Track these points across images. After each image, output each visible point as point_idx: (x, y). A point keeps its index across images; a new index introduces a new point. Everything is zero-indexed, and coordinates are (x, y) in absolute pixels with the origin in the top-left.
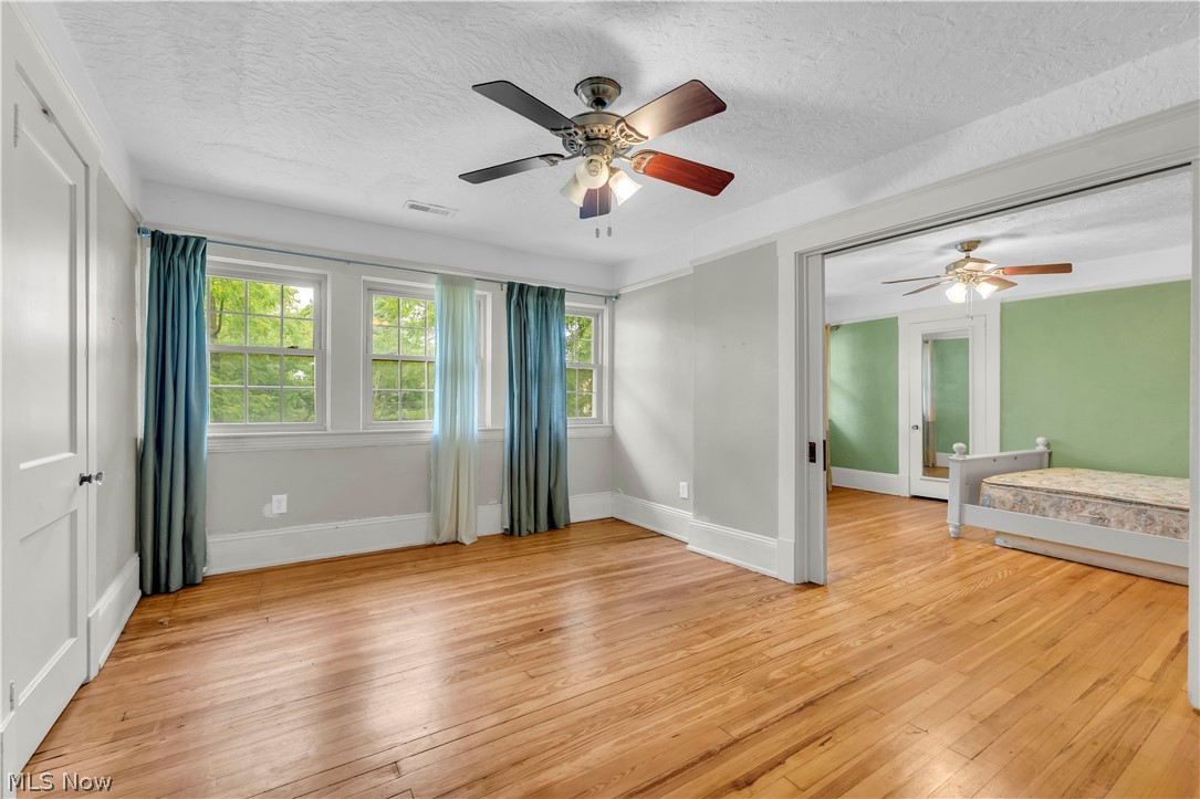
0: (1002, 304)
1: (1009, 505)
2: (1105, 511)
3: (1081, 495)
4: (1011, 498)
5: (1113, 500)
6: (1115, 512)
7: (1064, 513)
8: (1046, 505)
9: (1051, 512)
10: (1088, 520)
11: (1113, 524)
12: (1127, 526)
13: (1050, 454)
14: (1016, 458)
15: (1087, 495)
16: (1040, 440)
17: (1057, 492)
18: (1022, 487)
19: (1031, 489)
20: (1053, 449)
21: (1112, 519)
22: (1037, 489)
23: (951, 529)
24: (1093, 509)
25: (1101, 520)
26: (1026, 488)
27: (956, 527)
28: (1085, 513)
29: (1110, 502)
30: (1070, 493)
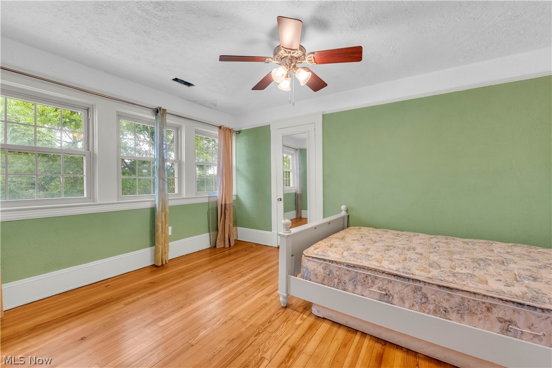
0: (323, 115)
1: (320, 278)
2: (390, 286)
3: (371, 270)
4: (322, 271)
5: (395, 275)
6: (397, 288)
7: (359, 288)
8: (346, 278)
9: (350, 287)
10: (377, 296)
11: (396, 301)
12: (407, 304)
13: (348, 216)
14: (329, 223)
15: (375, 270)
16: (343, 207)
17: (354, 267)
18: (330, 261)
19: (336, 262)
20: (350, 213)
21: (395, 296)
22: (340, 263)
23: (281, 299)
24: (380, 284)
25: (386, 296)
26: (332, 262)
27: (284, 297)
28: (375, 289)
29: (392, 278)
30: (363, 268)
